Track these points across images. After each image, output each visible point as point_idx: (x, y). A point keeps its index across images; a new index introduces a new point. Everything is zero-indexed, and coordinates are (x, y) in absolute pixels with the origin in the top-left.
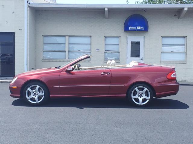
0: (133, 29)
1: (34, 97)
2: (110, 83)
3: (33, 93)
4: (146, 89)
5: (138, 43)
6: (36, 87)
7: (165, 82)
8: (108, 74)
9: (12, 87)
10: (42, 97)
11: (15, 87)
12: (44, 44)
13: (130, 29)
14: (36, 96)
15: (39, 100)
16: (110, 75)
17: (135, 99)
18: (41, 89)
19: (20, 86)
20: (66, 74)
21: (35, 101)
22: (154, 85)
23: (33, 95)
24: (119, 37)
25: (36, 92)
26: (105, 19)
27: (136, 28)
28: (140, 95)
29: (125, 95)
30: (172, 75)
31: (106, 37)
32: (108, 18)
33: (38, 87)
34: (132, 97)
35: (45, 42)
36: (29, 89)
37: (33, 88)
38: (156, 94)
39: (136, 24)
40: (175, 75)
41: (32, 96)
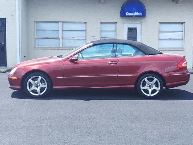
0: (130, 15)
1: (36, 88)
2: (118, 73)
3: (35, 84)
4: (156, 79)
5: (135, 29)
6: (38, 78)
7: (175, 71)
8: (115, 64)
9: (12, 78)
10: (45, 89)
11: (15, 78)
12: (36, 30)
13: (127, 15)
14: (38, 88)
15: (41, 92)
16: (117, 65)
17: (144, 90)
18: (43, 80)
19: (21, 77)
20: (71, 63)
21: (37, 93)
22: (165, 75)
23: (35, 87)
24: (115, 24)
25: (38, 83)
26: (101, 4)
27: (134, 14)
28: (149, 86)
29: (133, 86)
30: (183, 63)
31: (101, 23)
32: (104, 3)
33: (40, 78)
34: (141, 87)
35: (37, 29)
36: (30, 80)
37: (35, 79)
38: (167, 84)
39: (134, 9)
40: (186, 64)
41: (33, 88)
